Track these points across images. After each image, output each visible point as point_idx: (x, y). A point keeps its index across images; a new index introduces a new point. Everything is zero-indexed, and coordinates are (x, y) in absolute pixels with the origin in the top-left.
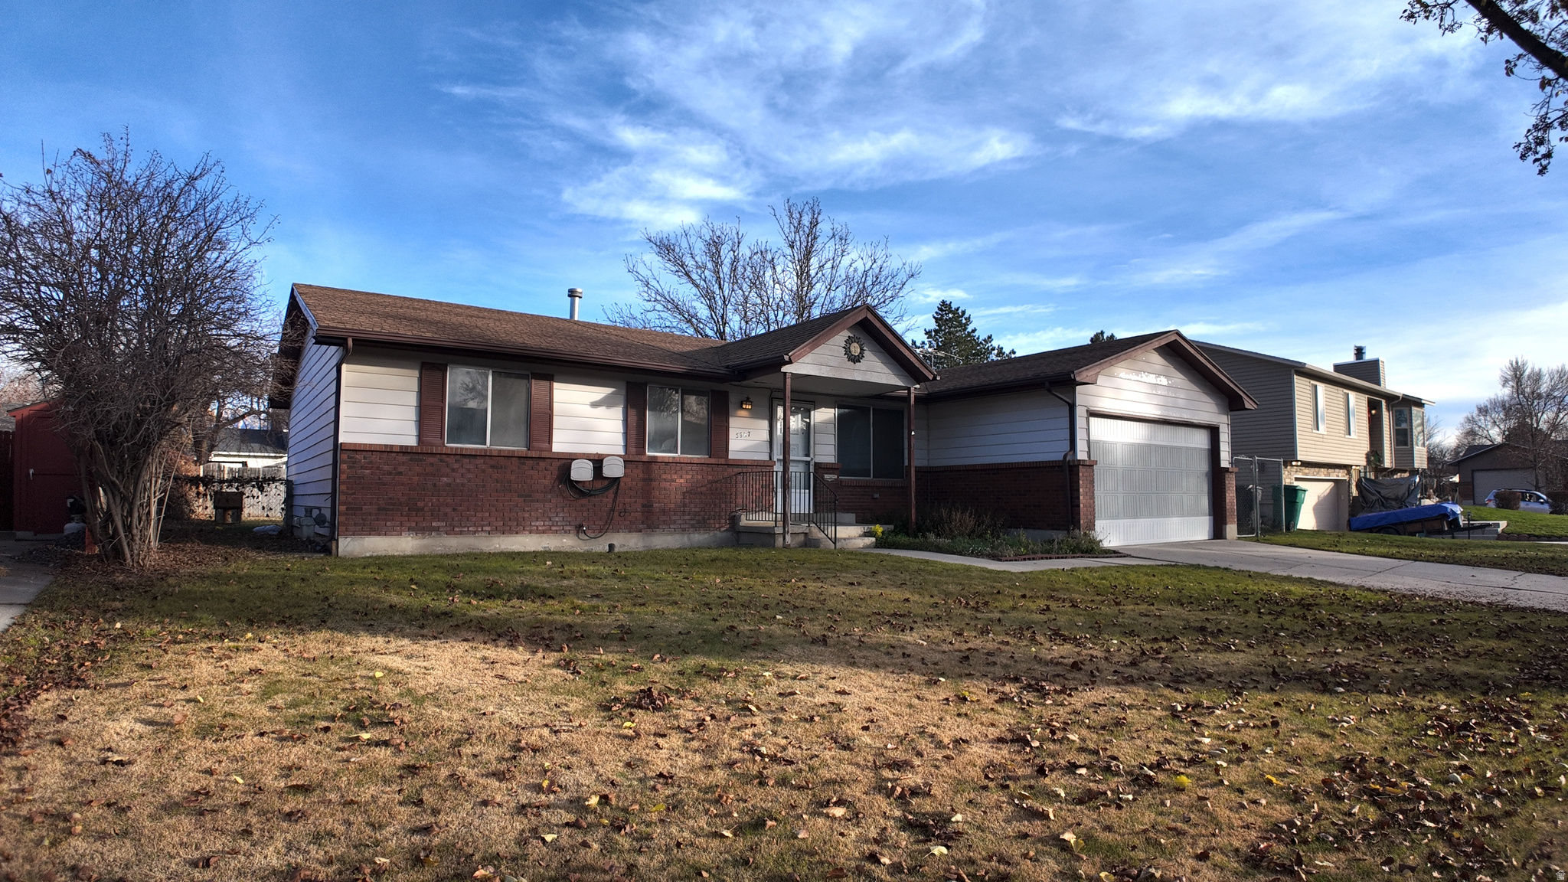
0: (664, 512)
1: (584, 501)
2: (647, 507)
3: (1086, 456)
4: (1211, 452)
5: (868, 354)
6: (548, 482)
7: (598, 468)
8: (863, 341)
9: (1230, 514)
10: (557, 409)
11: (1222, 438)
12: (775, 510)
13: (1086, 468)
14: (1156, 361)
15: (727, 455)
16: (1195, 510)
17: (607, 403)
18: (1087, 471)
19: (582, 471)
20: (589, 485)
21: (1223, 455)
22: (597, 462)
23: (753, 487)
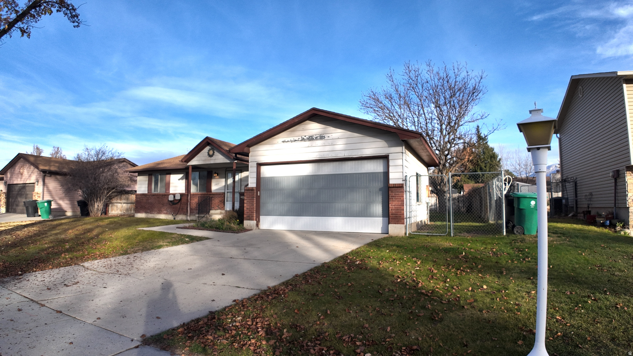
1: (174, 206)
3: (254, 185)
4: (386, 174)
5: (216, 153)
6: (167, 201)
7: (174, 197)
8: (214, 149)
9: (395, 217)
10: (171, 182)
11: (391, 163)
12: (224, 209)
13: (250, 191)
14: (314, 128)
15: (211, 191)
16: (364, 213)
17: (182, 179)
18: (251, 192)
19: (171, 198)
20: (173, 202)
21: (391, 176)
22: (174, 195)
23: (216, 201)
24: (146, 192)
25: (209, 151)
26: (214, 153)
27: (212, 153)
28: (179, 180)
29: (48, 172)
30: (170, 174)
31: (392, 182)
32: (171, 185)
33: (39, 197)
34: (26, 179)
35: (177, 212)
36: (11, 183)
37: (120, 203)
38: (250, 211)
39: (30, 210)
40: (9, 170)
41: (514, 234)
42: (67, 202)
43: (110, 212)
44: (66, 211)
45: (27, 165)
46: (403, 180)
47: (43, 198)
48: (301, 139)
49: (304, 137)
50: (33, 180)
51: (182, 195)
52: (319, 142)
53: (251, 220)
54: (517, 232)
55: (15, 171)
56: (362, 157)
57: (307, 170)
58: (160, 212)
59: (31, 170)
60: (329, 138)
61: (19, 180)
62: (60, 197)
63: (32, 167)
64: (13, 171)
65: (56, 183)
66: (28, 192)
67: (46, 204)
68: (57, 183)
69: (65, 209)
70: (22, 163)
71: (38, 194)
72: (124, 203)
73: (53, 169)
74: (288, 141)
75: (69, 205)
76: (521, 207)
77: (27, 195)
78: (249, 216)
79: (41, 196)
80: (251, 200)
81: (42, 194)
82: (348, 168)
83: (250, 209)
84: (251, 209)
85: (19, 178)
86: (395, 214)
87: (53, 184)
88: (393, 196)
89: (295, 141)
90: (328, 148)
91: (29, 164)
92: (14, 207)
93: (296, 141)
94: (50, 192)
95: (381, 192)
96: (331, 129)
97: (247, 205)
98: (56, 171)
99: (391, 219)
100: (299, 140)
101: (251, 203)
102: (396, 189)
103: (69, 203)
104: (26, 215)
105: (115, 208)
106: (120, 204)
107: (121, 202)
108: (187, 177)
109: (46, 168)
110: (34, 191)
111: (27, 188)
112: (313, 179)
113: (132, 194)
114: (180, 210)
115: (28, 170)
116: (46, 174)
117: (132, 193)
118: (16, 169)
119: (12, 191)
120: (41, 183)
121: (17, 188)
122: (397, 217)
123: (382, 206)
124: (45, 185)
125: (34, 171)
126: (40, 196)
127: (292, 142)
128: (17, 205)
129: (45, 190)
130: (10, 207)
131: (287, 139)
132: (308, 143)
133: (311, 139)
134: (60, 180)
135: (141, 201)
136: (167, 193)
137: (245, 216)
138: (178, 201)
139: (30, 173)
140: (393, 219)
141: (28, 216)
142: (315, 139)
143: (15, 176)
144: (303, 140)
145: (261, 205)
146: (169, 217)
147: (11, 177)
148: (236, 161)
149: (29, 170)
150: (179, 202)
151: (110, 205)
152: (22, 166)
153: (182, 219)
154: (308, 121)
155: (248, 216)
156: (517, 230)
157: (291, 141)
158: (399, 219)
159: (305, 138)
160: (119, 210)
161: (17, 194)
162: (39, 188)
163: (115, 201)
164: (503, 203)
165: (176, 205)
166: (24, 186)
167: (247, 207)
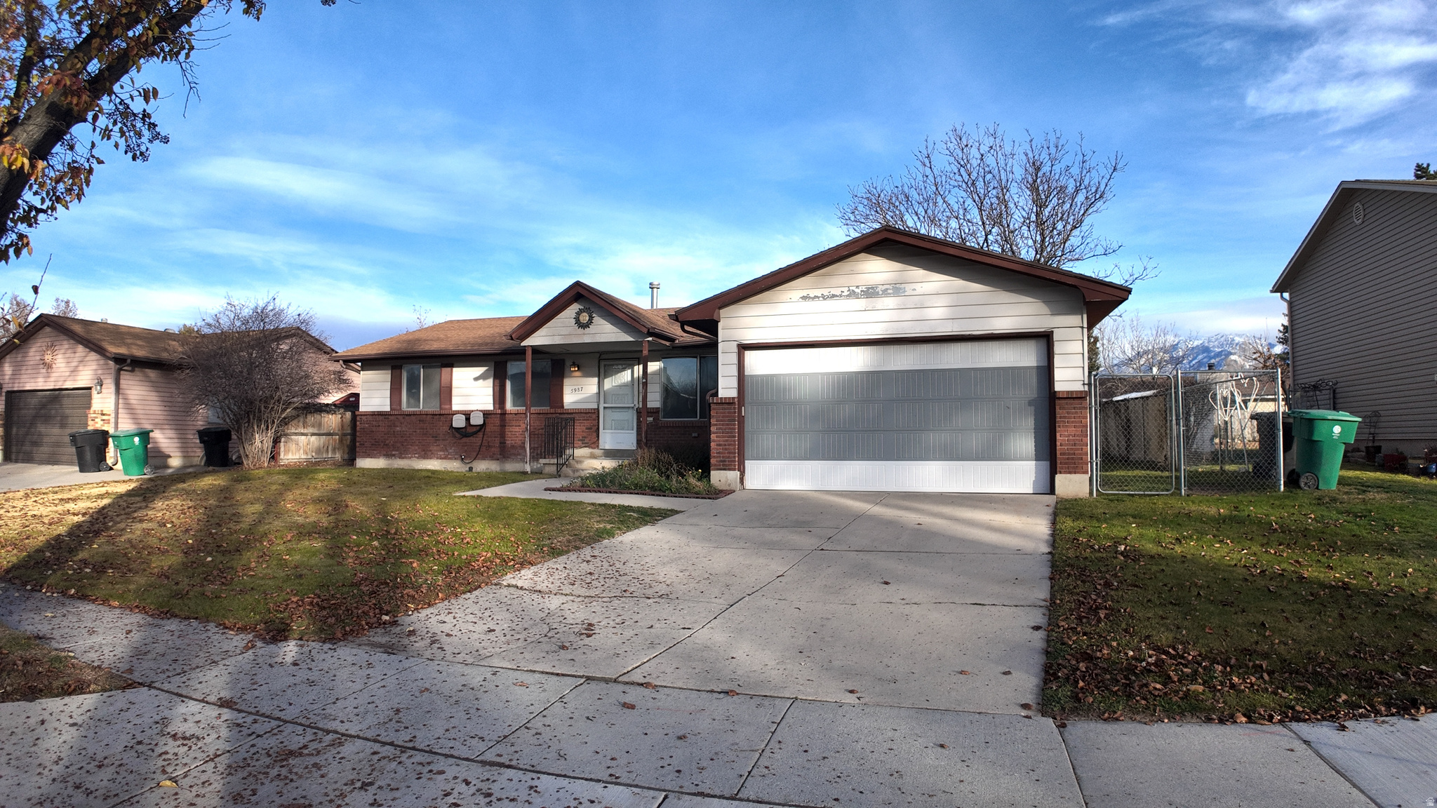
0: (513, 447)
1: (465, 440)
2: (503, 443)
3: (733, 393)
4: (1047, 371)
5: (598, 320)
6: (446, 428)
7: (468, 419)
8: (592, 310)
9: (1068, 459)
10: (454, 384)
11: (1058, 348)
12: (598, 446)
13: (726, 406)
14: (877, 269)
15: (562, 406)
16: (992, 452)
17: (483, 377)
18: (728, 409)
19: (459, 422)
20: (464, 430)
21: (1059, 374)
22: (467, 415)
23: (580, 428)
24: (388, 409)
25: (578, 314)
26: (591, 318)
27: (587, 318)
28: (476, 379)
29: (129, 361)
30: (452, 366)
31: (1059, 387)
32: (454, 392)
33: (108, 422)
34: (63, 379)
35: (475, 454)
36: (16, 389)
37: (303, 434)
38: (726, 449)
39: (88, 456)
40: (8, 356)
41: (1300, 487)
42: (171, 433)
43: (282, 456)
44: (169, 457)
45: (65, 342)
46: (1084, 384)
47: (116, 423)
48: (846, 293)
49: (854, 288)
50: (84, 378)
51: (486, 414)
52: (890, 302)
53: (730, 470)
54: (1306, 484)
55: (28, 359)
56: (992, 334)
57: (856, 361)
58: (425, 455)
59: (77, 355)
60: (915, 293)
61: (41, 380)
62: (154, 422)
63: (80, 348)
64: (19, 359)
65: (144, 388)
66: (67, 411)
67: (137, 440)
68: (148, 388)
69: (167, 451)
70: (47, 340)
71: (103, 414)
72: (313, 434)
73: (140, 353)
74: (816, 297)
75: (176, 441)
76: (1316, 438)
77: (64, 417)
78: (725, 461)
79: (113, 420)
80: (728, 425)
81: (113, 415)
82: (954, 358)
83: (725, 445)
84: (729, 445)
85: (41, 375)
86: (1069, 454)
87: (138, 389)
88: (1065, 417)
89: (834, 296)
90: (909, 314)
91: (72, 342)
92: (27, 448)
93: (837, 296)
94: (130, 409)
95: (1033, 408)
96: (918, 273)
97: (717, 437)
98: (147, 358)
99: (1061, 463)
100: (843, 294)
101: (728, 433)
102: (1072, 401)
103: (174, 436)
104: (77, 468)
105: (293, 446)
106: (303, 437)
107: (305, 431)
108: (499, 376)
109: (123, 350)
110: (89, 408)
111: (66, 401)
112: (872, 379)
113: (328, 412)
114: (484, 449)
115: (67, 355)
116: (126, 364)
117: (328, 409)
118: (31, 354)
119: (20, 409)
120: (109, 387)
121: (34, 401)
122: (1073, 459)
123: (1035, 437)
124: (121, 391)
125: (88, 359)
126: (109, 420)
127: (825, 299)
128: (36, 444)
129: (120, 406)
130: (14, 449)
131: (812, 293)
132: (861, 303)
133: (871, 292)
134: (153, 379)
135: (374, 429)
136: (445, 409)
137: (713, 461)
138: (474, 429)
139: (75, 364)
140: (1066, 463)
141: (81, 471)
142: (881, 293)
143: (29, 371)
144: (852, 295)
145: (747, 436)
146: (454, 466)
147: (16, 374)
148: (650, 339)
149: (72, 355)
150: (479, 431)
151: (283, 440)
152: (52, 347)
153: (488, 469)
154: (863, 255)
155: (722, 461)
156: (1306, 481)
157: (824, 297)
158: (1079, 463)
159: (858, 291)
160: (302, 451)
161: (36, 417)
162: (103, 401)
163: (293, 431)
164: (1279, 430)
165: (471, 438)
166: (57, 395)
167: (719, 441)
